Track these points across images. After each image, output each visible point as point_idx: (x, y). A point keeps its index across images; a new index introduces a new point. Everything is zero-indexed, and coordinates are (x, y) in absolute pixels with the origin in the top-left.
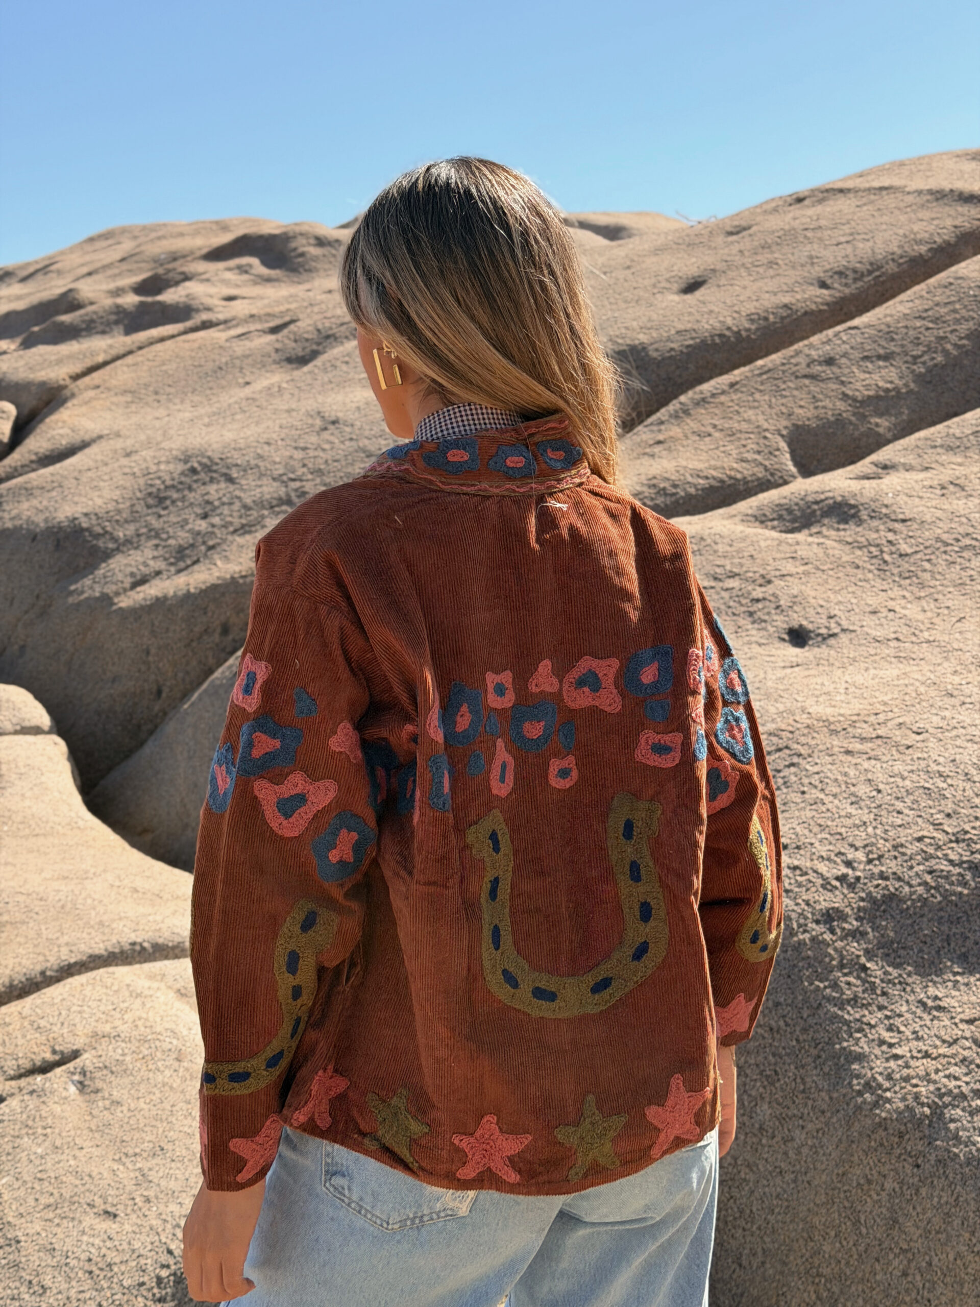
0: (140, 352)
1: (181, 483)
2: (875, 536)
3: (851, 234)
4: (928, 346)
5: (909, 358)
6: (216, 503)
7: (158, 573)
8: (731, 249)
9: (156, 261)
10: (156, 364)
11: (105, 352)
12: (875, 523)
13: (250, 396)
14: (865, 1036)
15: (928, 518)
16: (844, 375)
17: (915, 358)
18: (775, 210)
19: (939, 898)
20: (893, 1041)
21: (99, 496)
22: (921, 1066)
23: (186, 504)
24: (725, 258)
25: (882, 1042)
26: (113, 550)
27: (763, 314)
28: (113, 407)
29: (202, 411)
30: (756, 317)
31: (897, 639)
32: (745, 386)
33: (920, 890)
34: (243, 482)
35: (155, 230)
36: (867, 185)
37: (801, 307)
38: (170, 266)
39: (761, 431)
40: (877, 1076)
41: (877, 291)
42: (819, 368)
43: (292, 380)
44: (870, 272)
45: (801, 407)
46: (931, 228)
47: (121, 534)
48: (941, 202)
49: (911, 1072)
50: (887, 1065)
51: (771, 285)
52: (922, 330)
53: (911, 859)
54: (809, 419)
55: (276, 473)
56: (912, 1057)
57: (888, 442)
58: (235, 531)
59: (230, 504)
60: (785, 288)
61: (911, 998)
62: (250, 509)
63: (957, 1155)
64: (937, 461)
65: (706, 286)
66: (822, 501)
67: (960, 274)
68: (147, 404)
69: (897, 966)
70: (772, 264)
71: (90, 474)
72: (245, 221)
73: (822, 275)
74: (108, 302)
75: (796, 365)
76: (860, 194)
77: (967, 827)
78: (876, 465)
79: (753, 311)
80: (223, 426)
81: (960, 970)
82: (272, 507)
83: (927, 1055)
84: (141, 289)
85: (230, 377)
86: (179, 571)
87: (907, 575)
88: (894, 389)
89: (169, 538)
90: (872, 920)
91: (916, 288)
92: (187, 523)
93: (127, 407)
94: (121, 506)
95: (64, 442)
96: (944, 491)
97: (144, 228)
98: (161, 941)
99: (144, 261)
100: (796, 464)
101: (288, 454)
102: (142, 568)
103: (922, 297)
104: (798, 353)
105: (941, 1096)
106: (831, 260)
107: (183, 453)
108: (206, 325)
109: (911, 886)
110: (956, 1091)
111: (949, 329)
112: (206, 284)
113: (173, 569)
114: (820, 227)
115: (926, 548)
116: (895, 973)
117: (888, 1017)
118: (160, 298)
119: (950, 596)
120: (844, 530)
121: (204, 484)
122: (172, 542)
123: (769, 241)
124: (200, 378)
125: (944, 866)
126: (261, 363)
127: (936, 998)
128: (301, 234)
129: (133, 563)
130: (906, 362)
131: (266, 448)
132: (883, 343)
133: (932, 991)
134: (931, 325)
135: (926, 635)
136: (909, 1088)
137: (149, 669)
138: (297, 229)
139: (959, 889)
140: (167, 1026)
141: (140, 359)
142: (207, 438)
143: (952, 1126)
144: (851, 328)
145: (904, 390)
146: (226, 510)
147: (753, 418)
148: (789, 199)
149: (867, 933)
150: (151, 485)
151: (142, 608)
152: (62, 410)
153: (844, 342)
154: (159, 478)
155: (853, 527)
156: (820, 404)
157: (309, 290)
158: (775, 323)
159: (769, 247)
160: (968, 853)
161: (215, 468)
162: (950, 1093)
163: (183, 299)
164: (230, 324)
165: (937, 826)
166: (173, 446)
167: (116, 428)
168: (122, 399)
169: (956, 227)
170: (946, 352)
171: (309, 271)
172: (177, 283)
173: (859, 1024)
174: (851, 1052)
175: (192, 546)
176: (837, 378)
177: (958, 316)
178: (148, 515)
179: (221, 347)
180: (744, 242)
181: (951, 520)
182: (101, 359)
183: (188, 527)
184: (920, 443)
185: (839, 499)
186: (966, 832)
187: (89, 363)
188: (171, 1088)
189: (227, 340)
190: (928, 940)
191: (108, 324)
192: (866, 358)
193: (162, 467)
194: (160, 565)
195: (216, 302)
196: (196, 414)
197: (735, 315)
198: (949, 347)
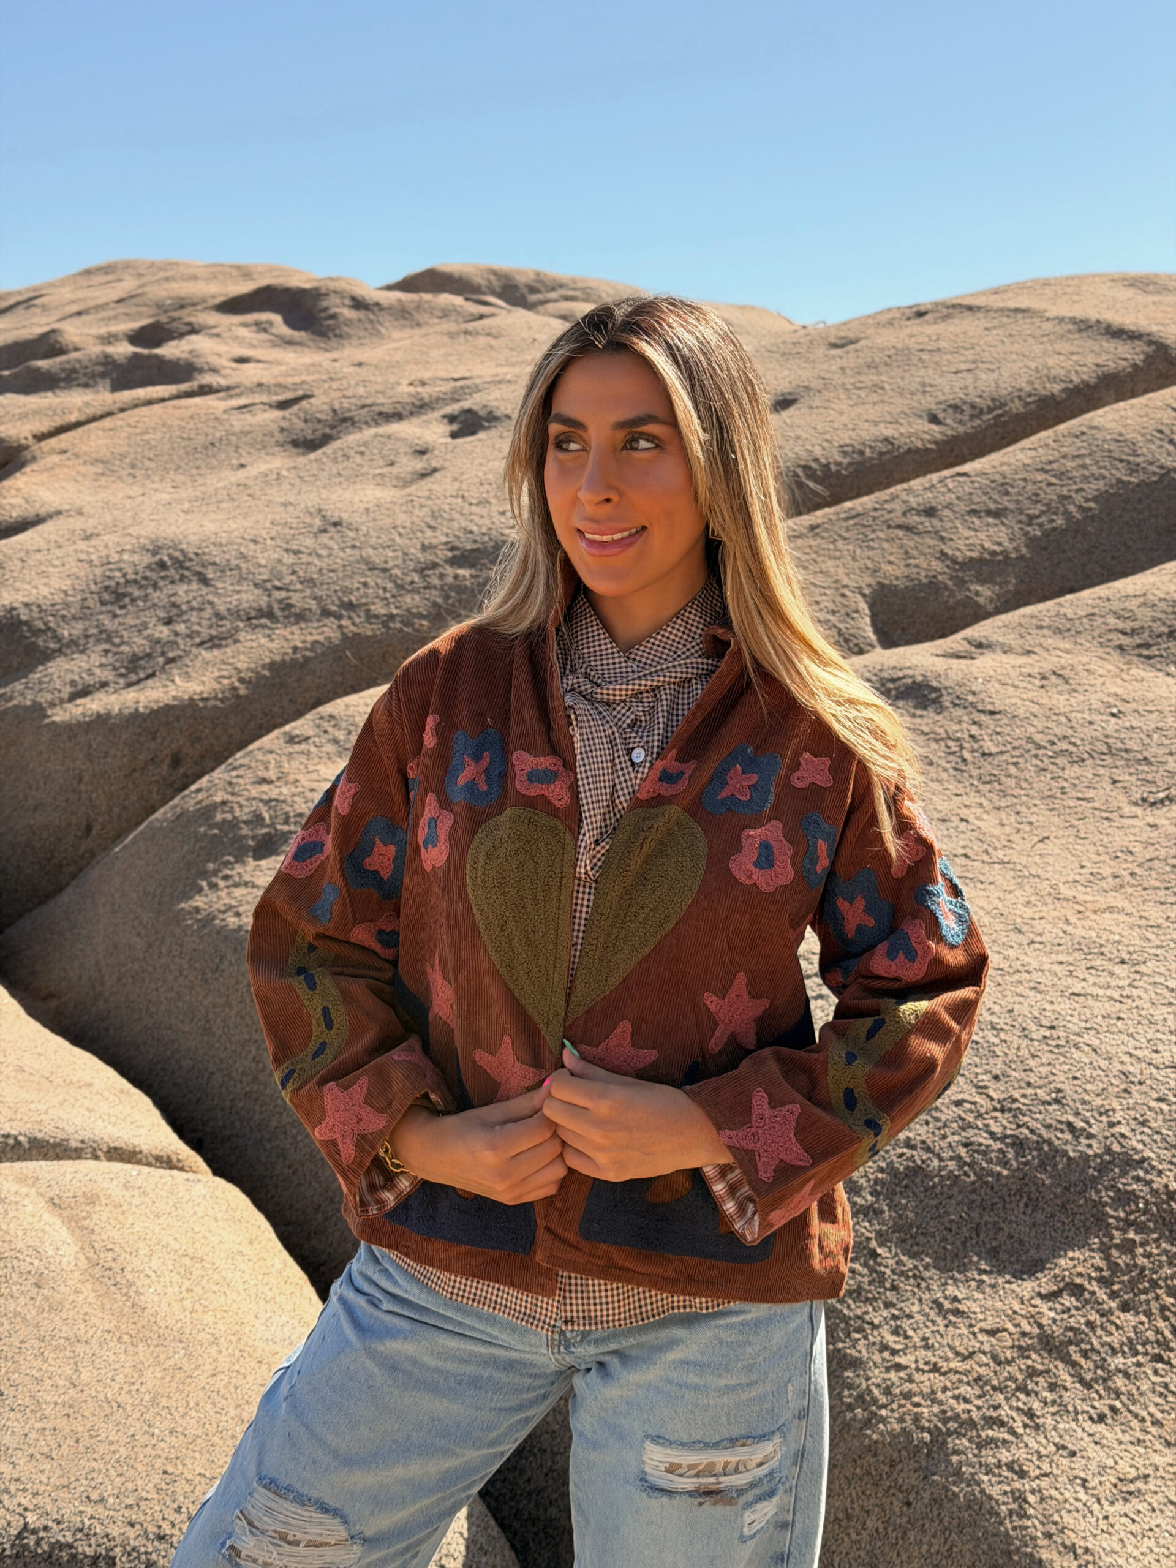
0: (121, 415)
1: (145, 578)
2: (956, 727)
3: (974, 362)
4: (1048, 505)
5: (1023, 518)
6: (184, 607)
7: (104, 685)
8: (832, 364)
9: (159, 306)
10: (138, 431)
11: (79, 410)
12: (958, 712)
13: (242, 482)
14: (865, 1338)
15: (1021, 712)
16: (945, 530)
17: (1031, 518)
18: (890, 323)
19: (973, 1178)
20: (898, 1347)
21: (45, 584)
22: (927, 1381)
23: (149, 604)
24: (822, 374)
25: (884, 1347)
26: (54, 651)
27: (858, 447)
28: (79, 478)
29: (183, 493)
30: (849, 449)
31: (966, 856)
32: (827, 530)
33: (952, 1165)
34: (220, 585)
35: (165, 270)
36: (1001, 305)
37: (904, 443)
38: (176, 314)
39: (840, 589)
40: (873, 1388)
41: (997, 433)
42: (916, 518)
43: (295, 468)
44: (990, 410)
45: (890, 562)
46: (1068, 364)
47: (66, 633)
48: (1084, 334)
49: (914, 1387)
50: (886, 1376)
51: (872, 413)
52: (1043, 485)
53: (945, 1126)
54: (897, 578)
55: (259, 578)
56: (918, 1370)
57: (988, 615)
58: (202, 643)
59: (201, 610)
60: (888, 418)
61: (926, 1296)
62: (222, 618)
63: (956, 1495)
64: (1041, 645)
65: (796, 406)
66: (899, 679)
67: (1095, 423)
68: (120, 478)
69: (913, 1256)
70: (877, 387)
71: (38, 556)
72: (271, 269)
73: (934, 407)
74: (95, 350)
75: (890, 512)
76: (992, 314)
77: (1017, 1095)
78: (970, 642)
79: (848, 441)
80: (205, 514)
81: (987, 1268)
82: (249, 619)
83: (935, 1369)
84: (136, 338)
85: (223, 456)
86: (129, 685)
87: (988, 778)
88: (1002, 552)
89: (123, 643)
90: (890, 1196)
91: (1043, 434)
92: (146, 628)
93: (96, 480)
94: (70, 599)
95: (14, 515)
96: (1044, 682)
97: (152, 265)
98: (40, 1136)
99: (146, 305)
100: (877, 631)
101: (276, 556)
102: (84, 675)
103: (1047, 445)
104: (894, 498)
105: (945, 1421)
106: (947, 390)
107: (152, 542)
108: (205, 390)
109: (941, 1159)
110: (964, 1416)
111: (1074, 487)
112: (216, 339)
113: (122, 681)
114: (939, 350)
115: (1014, 748)
116: (910, 1263)
117: (895, 1317)
118: (158, 351)
119: (1034, 809)
120: (921, 716)
121: (173, 582)
122: (125, 648)
123: (877, 360)
124: (187, 453)
125: (983, 1139)
126: (261, 443)
127: (955, 1299)
128: (335, 292)
129: (75, 668)
130: (1020, 522)
131: (252, 546)
132: (996, 496)
133: (951, 1290)
134: (1054, 480)
135: (1000, 854)
136: (909, 1406)
137: (79, 799)
138: (332, 286)
139: (998, 1169)
140: (31, 1243)
141: (120, 423)
142: (183, 528)
143: (955, 1459)
144: (959, 474)
145: (1013, 556)
146: (194, 617)
147: (832, 570)
148: (908, 312)
149: (883, 1212)
150: (109, 577)
151: (79, 724)
152: (18, 475)
153: (949, 490)
154: (120, 570)
155: (932, 715)
156: (912, 561)
157: (335, 360)
158: (872, 459)
159: (876, 367)
160: (1014, 1126)
161: (188, 564)
162: (956, 1417)
163: (185, 356)
164: (232, 392)
165: (981, 1089)
166: (142, 532)
167: (79, 503)
168: (92, 469)
169: (1098, 366)
170: (1068, 515)
171: (341, 336)
172: (181, 335)
173: (859, 1322)
174: (845, 1355)
175: (149, 656)
176: (936, 532)
177: (1087, 473)
178: (102, 613)
179: (217, 419)
180: (849, 358)
181: (1048, 717)
182: (73, 418)
183: (145, 633)
184: (1023, 621)
185: (920, 679)
186: (1015, 1100)
187: (58, 422)
188: (24, 1320)
189: (225, 412)
190: (954, 1227)
191: (93, 376)
192: (973, 512)
193: (126, 557)
194: (108, 675)
195: (225, 362)
196: (176, 496)
197: (825, 444)
198: (1072, 508)
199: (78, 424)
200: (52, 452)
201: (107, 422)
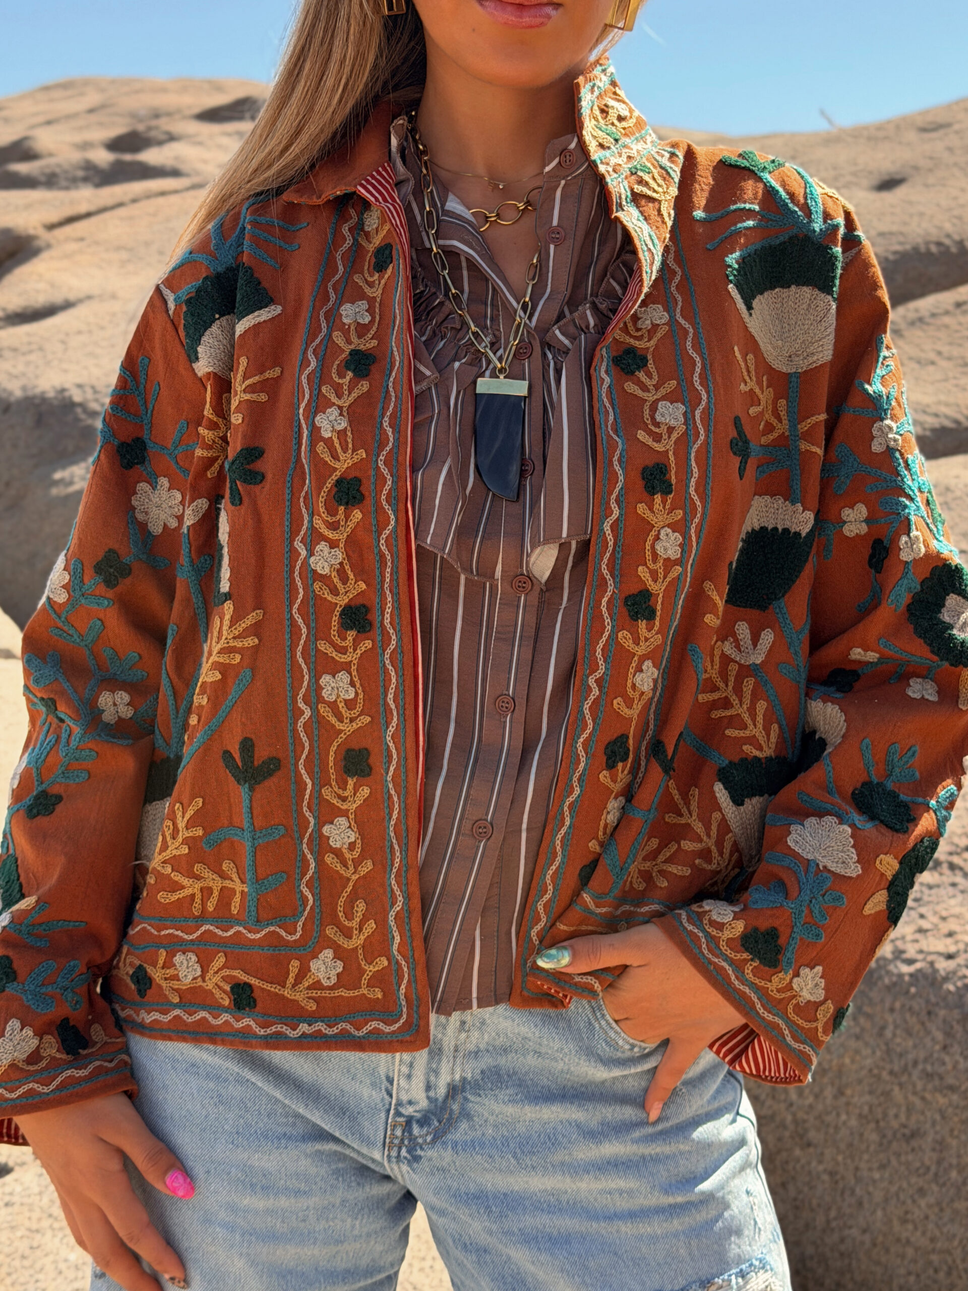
9: (135, 115)
28: (104, 264)
38: (152, 123)
74: (74, 156)
84: (114, 145)
99: (118, 114)
112: (198, 147)
118: (135, 157)
141: (136, 212)
152: (34, 261)
167: (108, 289)
168: (115, 256)
172: (161, 143)
191: (74, 180)
199: (88, 215)
200: (68, 239)
201: (121, 212)
